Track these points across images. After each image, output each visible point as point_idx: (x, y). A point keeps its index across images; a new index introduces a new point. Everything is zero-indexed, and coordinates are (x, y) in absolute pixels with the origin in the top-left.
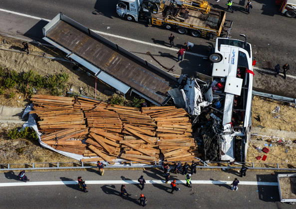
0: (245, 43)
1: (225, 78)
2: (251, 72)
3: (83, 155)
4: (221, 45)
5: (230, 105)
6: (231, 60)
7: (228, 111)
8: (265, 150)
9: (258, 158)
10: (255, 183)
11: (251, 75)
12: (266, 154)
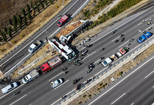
1: (64, 46)
4: (72, 51)
6: (67, 50)
8: (48, 48)
9: (48, 46)
10: (44, 42)
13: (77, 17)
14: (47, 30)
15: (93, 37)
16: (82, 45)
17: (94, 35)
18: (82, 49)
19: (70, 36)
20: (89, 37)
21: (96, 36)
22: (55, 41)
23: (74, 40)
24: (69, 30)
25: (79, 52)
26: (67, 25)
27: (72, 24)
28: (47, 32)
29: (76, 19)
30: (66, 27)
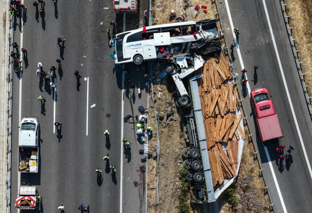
0: (117, 39)
1: (156, 47)
2: (144, 29)
3: (238, 140)
4: (124, 58)
5: (178, 39)
6: (137, 47)
7: (184, 39)
8: (197, 8)
9: (205, 12)
11: (147, 28)
12: (201, 7)
13: (257, 183)
14: (270, 45)
15: (143, 170)
16: (136, 112)
17: (147, 181)
18: (123, 102)
19: (186, 93)
20: (150, 156)
21: (138, 179)
22: (197, 35)
23: (170, 104)
24: (220, 113)
25: (121, 88)
26: (245, 125)
27: (241, 143)
28: (262, 40)
29: (252, 171)
30: (239, 114)
